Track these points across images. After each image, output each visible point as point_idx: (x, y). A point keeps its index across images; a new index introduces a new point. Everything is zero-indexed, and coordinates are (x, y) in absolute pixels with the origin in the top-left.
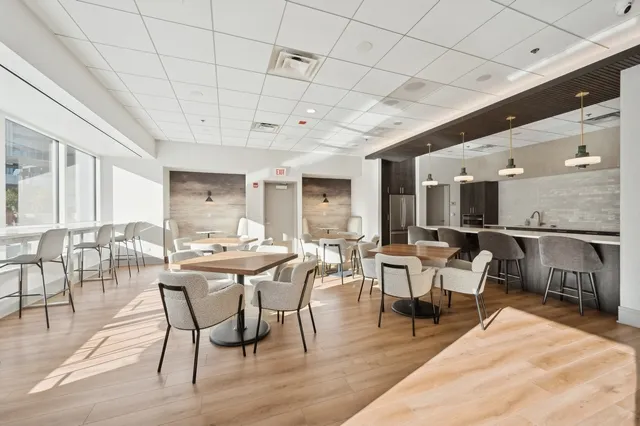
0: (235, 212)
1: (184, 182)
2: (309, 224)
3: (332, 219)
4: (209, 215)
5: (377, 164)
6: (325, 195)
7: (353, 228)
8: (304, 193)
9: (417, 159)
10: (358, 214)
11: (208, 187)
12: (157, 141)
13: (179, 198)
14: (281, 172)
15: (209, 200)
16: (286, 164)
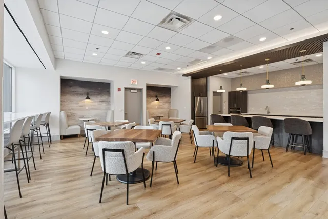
0: (104, 106)
3: (161, 110)
4: (87, 108)
5: (189, 80)
6: (156, 97)
11: (87, 90)
12: (56, 59)
13: (68, 97)
14: (134, 82)
15: (88, 98)
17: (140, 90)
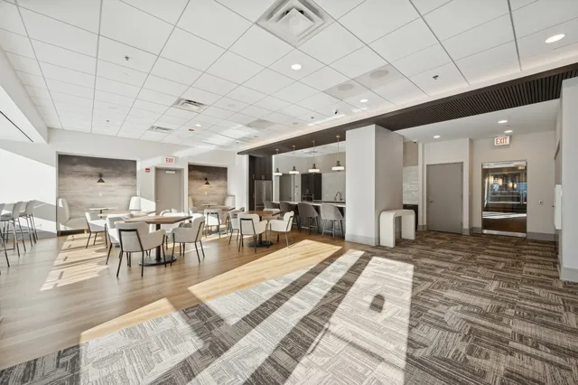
0: (127, 191)
1: (74, 164)
2: (194, 201)
3: (212, 197)
4: (100, 194)
5: (245, 158)
6: (206, 179)
7: (229, 204)
8: (190, 177)
9: (274, 156)
10: (232, 193)
11: (99, 170)
12: (50, 129)
13: (69, 180)
14: (170, 161)
15: (101, 181)
16: (176, 154)
17: (178, 171)
